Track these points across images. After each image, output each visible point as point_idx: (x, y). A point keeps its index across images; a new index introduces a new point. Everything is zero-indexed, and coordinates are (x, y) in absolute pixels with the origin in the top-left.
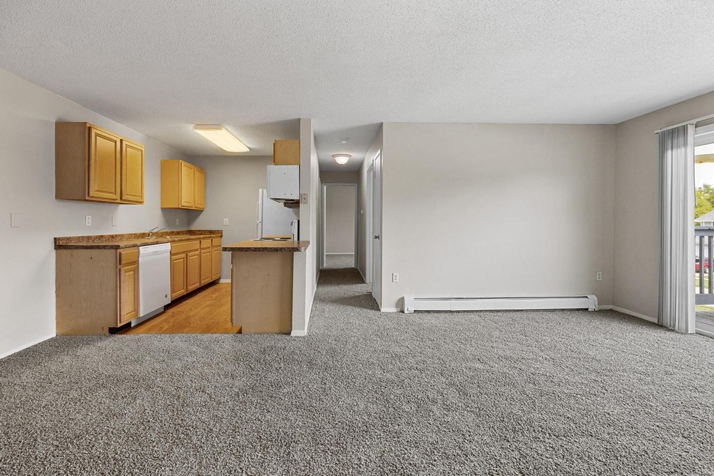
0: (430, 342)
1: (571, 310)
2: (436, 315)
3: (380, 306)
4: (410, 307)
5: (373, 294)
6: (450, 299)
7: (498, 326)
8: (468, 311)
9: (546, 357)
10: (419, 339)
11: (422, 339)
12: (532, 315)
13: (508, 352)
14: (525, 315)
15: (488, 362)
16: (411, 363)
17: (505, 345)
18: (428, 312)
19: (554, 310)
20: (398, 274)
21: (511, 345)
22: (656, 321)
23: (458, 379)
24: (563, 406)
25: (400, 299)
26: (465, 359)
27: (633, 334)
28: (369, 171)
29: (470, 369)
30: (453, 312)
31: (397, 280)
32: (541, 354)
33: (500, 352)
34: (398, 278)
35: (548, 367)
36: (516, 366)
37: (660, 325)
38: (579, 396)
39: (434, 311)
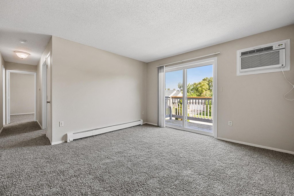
0: (83, 156)
1: (136, 126)
2: (85, 139)
3: (51, 142)
4: (70, 139)
5: (46, 135)
6: (92, 130)
7: (113, 138)
8: (100, 134)
9: (132, 147)
10: (76, 156)
11: (78, 155)
12: (125, 130)
13: (119, 149)
14: (122, 131)
15: (112, 157)
16: (71, 173)
17: (118, 146)
18: (81, 139)
19: (131, 127)
20: (63, 122)
21: (119, 145)
22: (157, 125)
23: (99, 173)
24: (142, 167)
25: (64, 136)
26: (101, 160)
27: (153, 131)
28: (43, 65)
29: (104, 164)
30: (94, 136)
31: (63, 125)
32: (131, 146)
33: (116, 151)
34: (63, 124)
35: (133, 152)
36: (123, 155)
37: (158, 126)
38: (146, 160)
39: (84, 138)
